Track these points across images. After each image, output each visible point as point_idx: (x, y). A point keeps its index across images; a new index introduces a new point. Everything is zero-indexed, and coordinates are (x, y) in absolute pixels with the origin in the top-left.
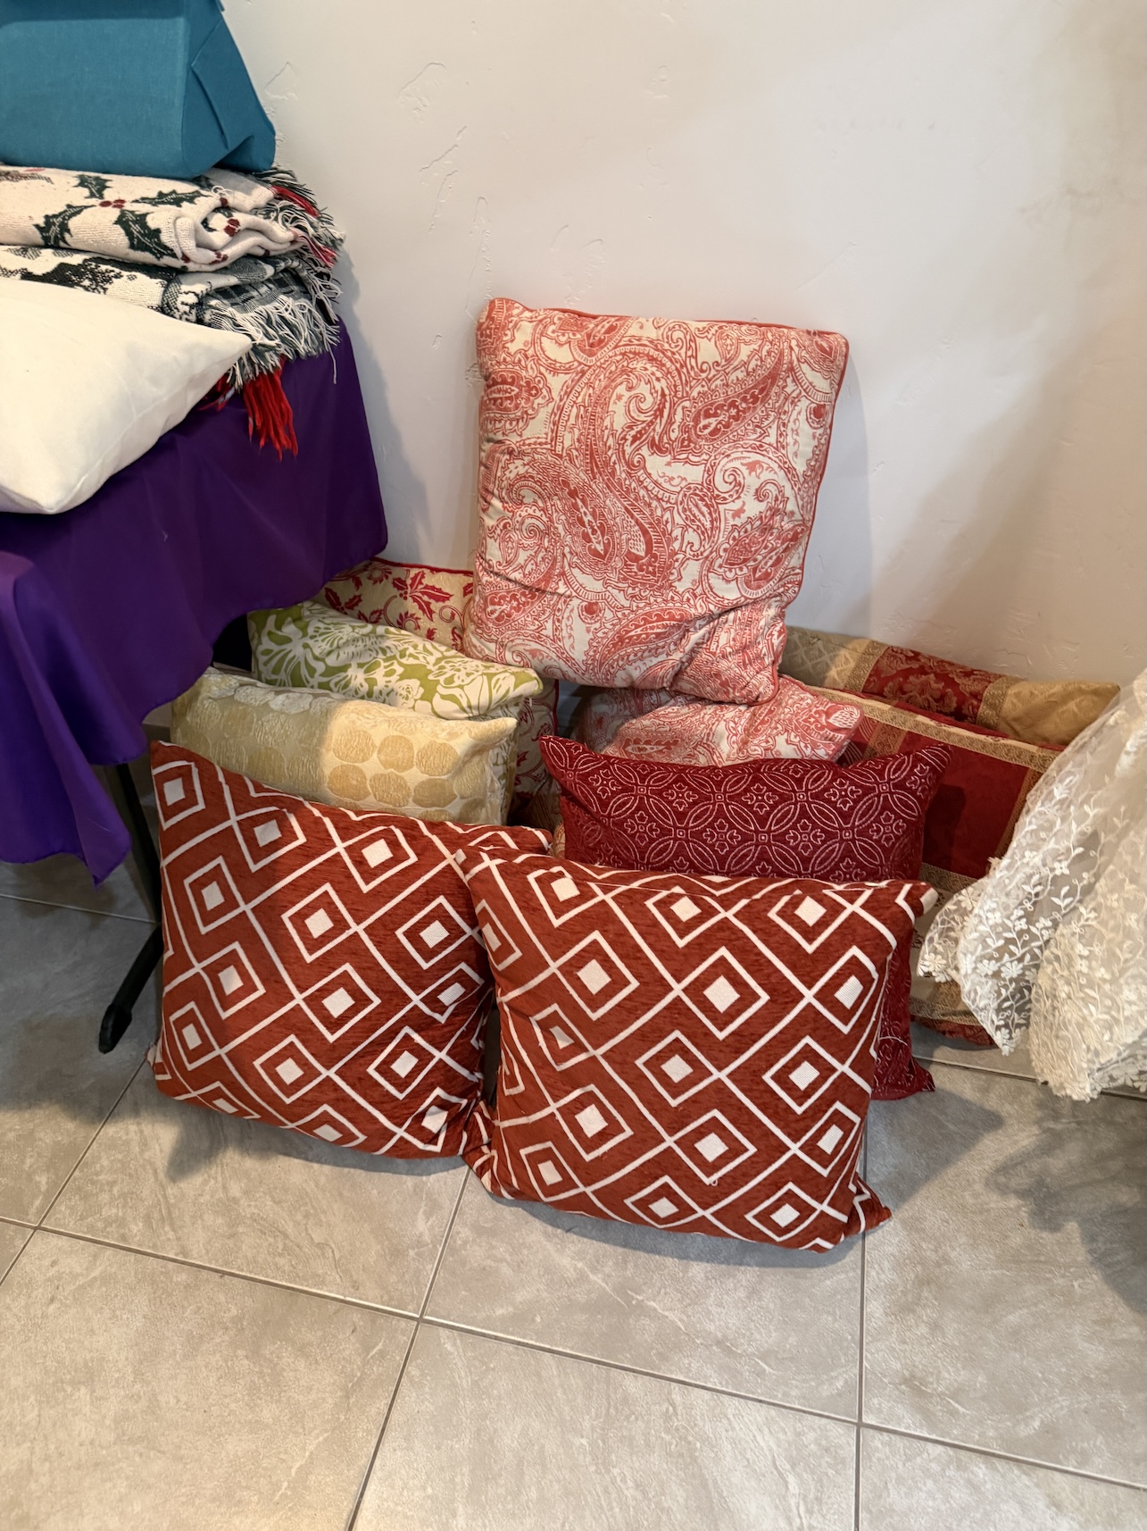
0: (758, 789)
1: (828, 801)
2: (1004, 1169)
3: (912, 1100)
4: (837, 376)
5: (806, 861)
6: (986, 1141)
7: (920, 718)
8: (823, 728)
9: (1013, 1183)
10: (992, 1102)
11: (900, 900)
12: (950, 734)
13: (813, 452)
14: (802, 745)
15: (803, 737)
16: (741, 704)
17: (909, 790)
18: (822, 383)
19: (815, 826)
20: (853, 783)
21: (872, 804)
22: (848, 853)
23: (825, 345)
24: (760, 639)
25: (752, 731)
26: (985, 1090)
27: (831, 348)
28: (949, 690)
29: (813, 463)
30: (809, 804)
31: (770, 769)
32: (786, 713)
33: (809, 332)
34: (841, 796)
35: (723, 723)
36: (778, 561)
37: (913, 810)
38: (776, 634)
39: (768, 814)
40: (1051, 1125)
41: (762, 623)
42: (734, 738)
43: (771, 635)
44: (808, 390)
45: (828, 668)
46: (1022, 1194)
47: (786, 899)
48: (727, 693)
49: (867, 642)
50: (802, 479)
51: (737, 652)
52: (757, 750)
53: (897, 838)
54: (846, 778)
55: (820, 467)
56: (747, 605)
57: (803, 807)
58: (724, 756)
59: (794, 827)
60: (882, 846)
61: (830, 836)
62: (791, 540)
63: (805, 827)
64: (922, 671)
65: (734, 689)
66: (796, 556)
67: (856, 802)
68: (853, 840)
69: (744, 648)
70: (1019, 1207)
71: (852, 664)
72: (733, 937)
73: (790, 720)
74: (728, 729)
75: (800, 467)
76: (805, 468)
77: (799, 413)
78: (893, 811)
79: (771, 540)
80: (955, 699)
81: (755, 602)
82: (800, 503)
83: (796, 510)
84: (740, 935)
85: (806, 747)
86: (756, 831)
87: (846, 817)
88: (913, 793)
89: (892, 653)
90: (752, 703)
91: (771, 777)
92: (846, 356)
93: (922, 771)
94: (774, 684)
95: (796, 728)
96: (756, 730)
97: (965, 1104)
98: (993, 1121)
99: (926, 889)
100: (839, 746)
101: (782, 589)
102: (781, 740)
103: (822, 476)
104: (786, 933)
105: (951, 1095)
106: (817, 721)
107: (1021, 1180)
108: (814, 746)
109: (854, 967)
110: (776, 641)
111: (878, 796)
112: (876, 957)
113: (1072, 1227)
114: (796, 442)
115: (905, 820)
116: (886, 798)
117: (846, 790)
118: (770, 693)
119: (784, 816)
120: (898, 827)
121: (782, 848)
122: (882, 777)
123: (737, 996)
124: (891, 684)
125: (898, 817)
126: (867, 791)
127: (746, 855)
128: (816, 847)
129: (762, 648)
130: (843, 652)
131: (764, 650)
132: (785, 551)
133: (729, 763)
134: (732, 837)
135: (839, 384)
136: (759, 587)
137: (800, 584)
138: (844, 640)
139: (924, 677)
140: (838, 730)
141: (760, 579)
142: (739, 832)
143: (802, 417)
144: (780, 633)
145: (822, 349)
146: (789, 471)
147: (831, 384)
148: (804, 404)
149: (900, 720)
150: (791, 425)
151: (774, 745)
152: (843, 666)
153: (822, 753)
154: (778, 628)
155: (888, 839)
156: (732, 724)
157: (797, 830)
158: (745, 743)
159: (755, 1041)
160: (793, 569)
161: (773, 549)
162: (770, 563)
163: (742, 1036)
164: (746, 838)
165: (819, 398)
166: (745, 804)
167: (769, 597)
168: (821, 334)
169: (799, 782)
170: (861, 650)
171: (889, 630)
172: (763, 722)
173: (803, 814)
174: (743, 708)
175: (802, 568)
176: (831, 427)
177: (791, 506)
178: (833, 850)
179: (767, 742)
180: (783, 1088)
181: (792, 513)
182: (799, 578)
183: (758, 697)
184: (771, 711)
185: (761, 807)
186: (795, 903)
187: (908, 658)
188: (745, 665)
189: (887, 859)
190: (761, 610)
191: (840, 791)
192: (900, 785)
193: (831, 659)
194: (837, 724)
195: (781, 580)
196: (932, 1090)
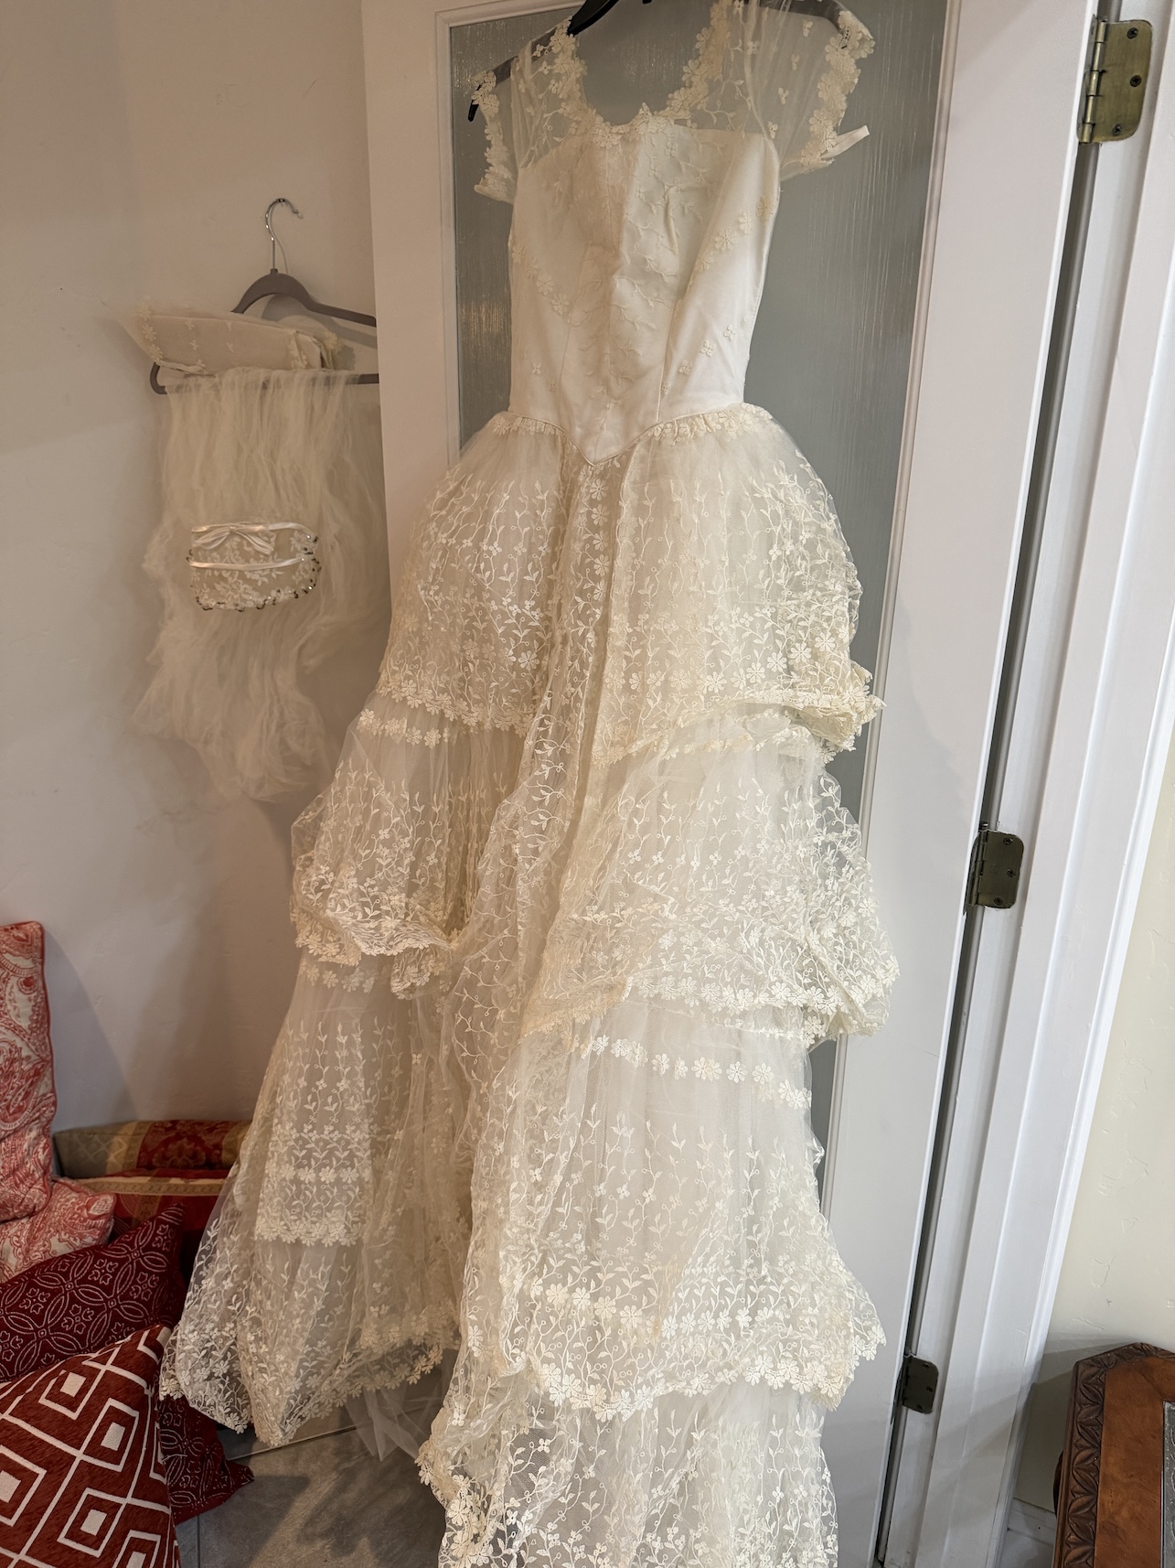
0: (33, 1293)
1: (92, 1282)
2: (311, 1521)
3: (236, 1498)
4: (38, 954)
5: (82, 1339)
6: (297, 1504)
7: (175, 1181)
8: (85, 1220)
9: (319, 1529)
10: (300, 1469)
11: (141, 1347)
12: (195, 1187)
13: (33, 1010)
14: (72, 1239)
15: (71, 1233)
16: (22, 1218)
17: (156, 1249)
18: (25, 963)
19: (84, 1306)
20: (110, 1259)
21: (127, 1272)
22: (116, 1318)
23: (21, 935)
24: (27, 1159)
25: (31, 1240)
26: (294, 1461)
27: (27, 936)
28: (198, 1148)
29: (35, 1017)
30: (76, 1289)
31: (42, 1272)
32: (55, 1216)
33: (6, 930)
34: (102, 1274)
35: (8, 1240)
36: (27, 1094)
37: (162, 1264)
38: (40, 1150)
39: (43, 1311)
40: (346, 1465)
41: (25, 1146)
42: (19, 1250)
43: (37, 1152)
44: (15, 970)
45: (106, 1156)
46: (324, 1535)
47: (53, 1381)
48: (8, 1212)
49: (134, 1125)
50: (29, 1032)
51: (8, 1176)
52: (37, 1256)
53: (154, 1290)
54: (104, 1257)
55: (43, 1018)
56: (9, 1136)
57: (72, 1294)
58: (13, 1268)
59: (67, 1314)
60: (143, 1302)
61: (98, 1310)
62: (34, 1076)
63: (76, 1311)
64: (178, 1137)
65: (12, 1207)
66: (43, 1087)
67: (114, 1274)
68: (118, 1306)
69: (13, 1172)
70: (323, 1547)
71: (125, 1147)
72: (9, 1433)
73: (59, 1221)
74: (12, 1244)
75: (24, 1023)
76: (29, 1023)
77: (12, 987)
78: (146, 1271)
79: (16, 1082)
80: (203, 1154)
81: (15, 1131)
82: (33, 1048)
83: (31, 1053)
84: (15, 1429)
85: (75, 1240)
86: (36, 1330)
87: (108, 1290)
88: (159, 1250)
89: (155, 1127)
90: (32, 1214)
91: (43, 1279)
92: (42, 937)
93: (163, 1230)
94: (46, 1193)
95: (65, 1227)
96: (35, 1238)
97: (277, 1480)
98: (301, 1483)
99: (160, 1329)
100: (104, 1230)
101: (37, 1114)
102: (54, 1240)
103: (48, 1022)
104: (54, 1411)
105: (268, 1478)
106: (80, 1216)
107: (326, 1522)
108: (82, 1237)
109: (114, 1415)
110: (41, 1157)
111: (132, 1263)
112: (129, 1400)
113: (364, 1543)
114: (15, 1008)
115: (157, 1274)
116: (138, 1263)
117: (105, 1268)
118: (44, 1201)
119: (57, 1309)
120: (152, 1282)
121: (60, 1335)
122: (132, 1247)
123: (18, 1482)
124: (156, 1155)
125: (151, 1273)
126: (122, 1262)
127: (31, 1353)
128: (88, 1324)
129: (30, 1166)
130: (117, 1139)
131: (32, 1167)
132: (30, 1086)
133: (18, 1273)
134: (15, 1343)
135: (42, 956)
136: (15, 1119)
137: (55, 1104)
138: (116, 1128)
139: (179, 1142)
140: (98, 1217)
141: (14, 1113)
142: (20, 1336)
143: (15, 989)
144: (44, 1149)
145: (19, 939)
146: (16, 1030)
147: (33, 961)
148: (13, 980)
149: (156, 1188)
150: (7, 997)
151: (50, 1246)
152: (119, 1150)
153: (89, 1240)
154: (42, 1145)
155: (146, 1295)
156: (15, 1239)
157: (70, 1316)
158: (28, 1251)
159: (42, 1514)
160: (44, 1095)
161: (19, 1088)
162: (20, 1098)
163: (32, 1513)
164: (27, 1339)
165: (26, 974)
166: (23, 1311)
167: (28, 1123)
168: (18, 926)
169: (66, 1275)
170: (131, 1133)
171: (150, 1109)
172: (39, 1229)
173: (73, 1300)
174: (24, 1221)
175: (53, 1091)
176: (44, 988)
177: (24, 1053)
178: (103, 1320)
179: (44, 1245)
180: (77, 1542)
181: (28, 1057)
182: (52, 1100)
183: (34, 1208)
184: (44, 1218)
185: (36, 1308)
186: (60, 1383)
187: (168, 1130)
188: (17, 1185)
189: (149, 1310)
190: (23, 1136)
191: (100, 1270)
192: (148, 1248)
193: (108, 1147)
194: (96, 1214)
195: (34, 1107)
196: (252, 1481)
